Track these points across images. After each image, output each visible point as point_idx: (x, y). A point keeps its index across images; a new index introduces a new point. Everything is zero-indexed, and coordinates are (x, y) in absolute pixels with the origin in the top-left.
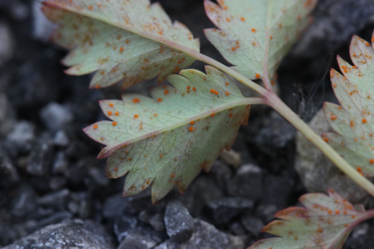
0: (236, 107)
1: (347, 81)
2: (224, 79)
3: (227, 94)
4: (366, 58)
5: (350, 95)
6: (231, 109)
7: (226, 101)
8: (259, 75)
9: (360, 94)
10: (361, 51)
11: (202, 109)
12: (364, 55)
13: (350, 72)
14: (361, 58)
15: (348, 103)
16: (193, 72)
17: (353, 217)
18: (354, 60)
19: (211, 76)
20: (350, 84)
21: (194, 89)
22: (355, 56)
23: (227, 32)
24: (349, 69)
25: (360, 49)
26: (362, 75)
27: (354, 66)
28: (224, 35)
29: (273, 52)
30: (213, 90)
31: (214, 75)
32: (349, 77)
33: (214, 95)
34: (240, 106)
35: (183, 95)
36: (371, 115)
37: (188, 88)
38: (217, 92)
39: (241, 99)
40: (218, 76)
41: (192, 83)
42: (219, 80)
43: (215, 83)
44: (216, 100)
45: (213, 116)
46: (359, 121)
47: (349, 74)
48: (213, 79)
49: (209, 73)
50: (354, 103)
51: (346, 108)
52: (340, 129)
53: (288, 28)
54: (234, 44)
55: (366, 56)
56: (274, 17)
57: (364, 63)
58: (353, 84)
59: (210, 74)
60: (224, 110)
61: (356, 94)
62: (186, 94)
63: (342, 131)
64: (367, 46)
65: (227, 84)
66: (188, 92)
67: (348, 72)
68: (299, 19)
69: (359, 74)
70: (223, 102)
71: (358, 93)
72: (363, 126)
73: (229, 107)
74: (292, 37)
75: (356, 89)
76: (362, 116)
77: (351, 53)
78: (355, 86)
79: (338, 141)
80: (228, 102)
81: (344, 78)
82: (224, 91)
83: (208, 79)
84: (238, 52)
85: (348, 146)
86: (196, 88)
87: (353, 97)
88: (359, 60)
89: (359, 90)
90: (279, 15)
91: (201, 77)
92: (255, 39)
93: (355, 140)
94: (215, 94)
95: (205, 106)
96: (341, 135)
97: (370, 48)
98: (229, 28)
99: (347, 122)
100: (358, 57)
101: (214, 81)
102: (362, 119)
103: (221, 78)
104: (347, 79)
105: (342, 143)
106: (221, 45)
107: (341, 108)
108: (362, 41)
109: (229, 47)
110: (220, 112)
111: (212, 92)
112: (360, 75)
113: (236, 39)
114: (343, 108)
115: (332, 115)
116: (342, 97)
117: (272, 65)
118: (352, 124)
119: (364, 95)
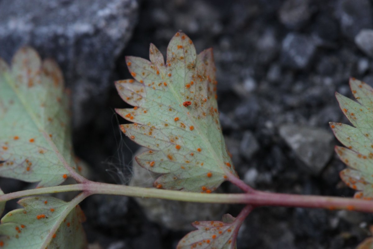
0: (68, 215)
1: (139, 125)
2: (41, 200)
3: (53, 211)
4: (139, 93)
5: (150, 136)
6: (65, 221)
7: (56, 217)
8: (66, 175)
9: (158, 128)
10: (131, 91)
11: (42, 238)
12: (135, 92)
13: (135, 115)
14: (135, 96)
15: (154, 143)
16: (11, 215)
17: (229, 231)
18: (131, 103)
19: (29, 206)
20: (143, 126)
21: (23, 226)
22: (129, 99)
23: (12, 159)
24: (133, 113)
25: (128, 90)
26: (147, 110)
27: (135, 108)
28: (12, 163)
29: (61, 147)
30: (39, 216)
31: (30, 204)
32: (138, 120)
33: (42, 220)
34: (70, 212)
35: (17, 237)
36: (180, 139)
37: (17, 228)
38: (43, 215)
39: (67, 206)
40: (34, 202)
41: (17, 223)
42: (37, 205)
43: (36, 209)
44: (47, 222)
45: (55, 237)
46: (174, 150)
47: (137, 118)
48: (32, 207)
49: (24, 205)
50: (159, 139)
51: (155, 148)
52: (164, 168)
53: (57, 116)
54: (25, 165)
55: (138, 92)
56: (39, 116)
57: (141, 99)
58: (146, 123)
59: (26, 206)
60: (61, 225)
61: (154, 131)
62: (19, 235)
63: (167, 169)
64: (132, 83)
65: (46, 203)
66: (20, 232)
67: (134, 117)
68: (60, 101)
69: (143, 111)
70: (54, 219)
71: (155, 128)
72: (180, 152)
73: (63, 220)
74: (65, 120)
75: (151, 126)
76: (174, 144)
77: (124, 98)
78: (149, 125)
79: (169, 179)
80: (59, 217)
81: (135, 125)
82: (48, 210)
83: (28, 211)
84: (34, 169)
85: (181, 177)
86: (24, 224)
87: (154, 135)
88: (134, 99)
89: (154, 125)
90: (42, 111)
91: (21, 213)
92: (39, 147)
93: (183, 168)
94: (43, 217)
95: (42, 233)
96: (169, 173)
97: (136, 83)
98: (12, 155)
99: (166, 159)
100: (132, 98)
101: (34, 209)
102: (174, 147)
103: (37, 201)
104: (138, 124)
105: (175, 178)
106: (16, 173)
107: (152, 151)
108: (125, 82)
109: (23, 170)
110: (58, 229)
111: (39, 218)
112: (145, 112)
113: (23, 159)
114: (153, 150)
115: (149, 163)
116: (145, 142)
117: (69, 157)
118: (170, 158)
119: (161, 126)
